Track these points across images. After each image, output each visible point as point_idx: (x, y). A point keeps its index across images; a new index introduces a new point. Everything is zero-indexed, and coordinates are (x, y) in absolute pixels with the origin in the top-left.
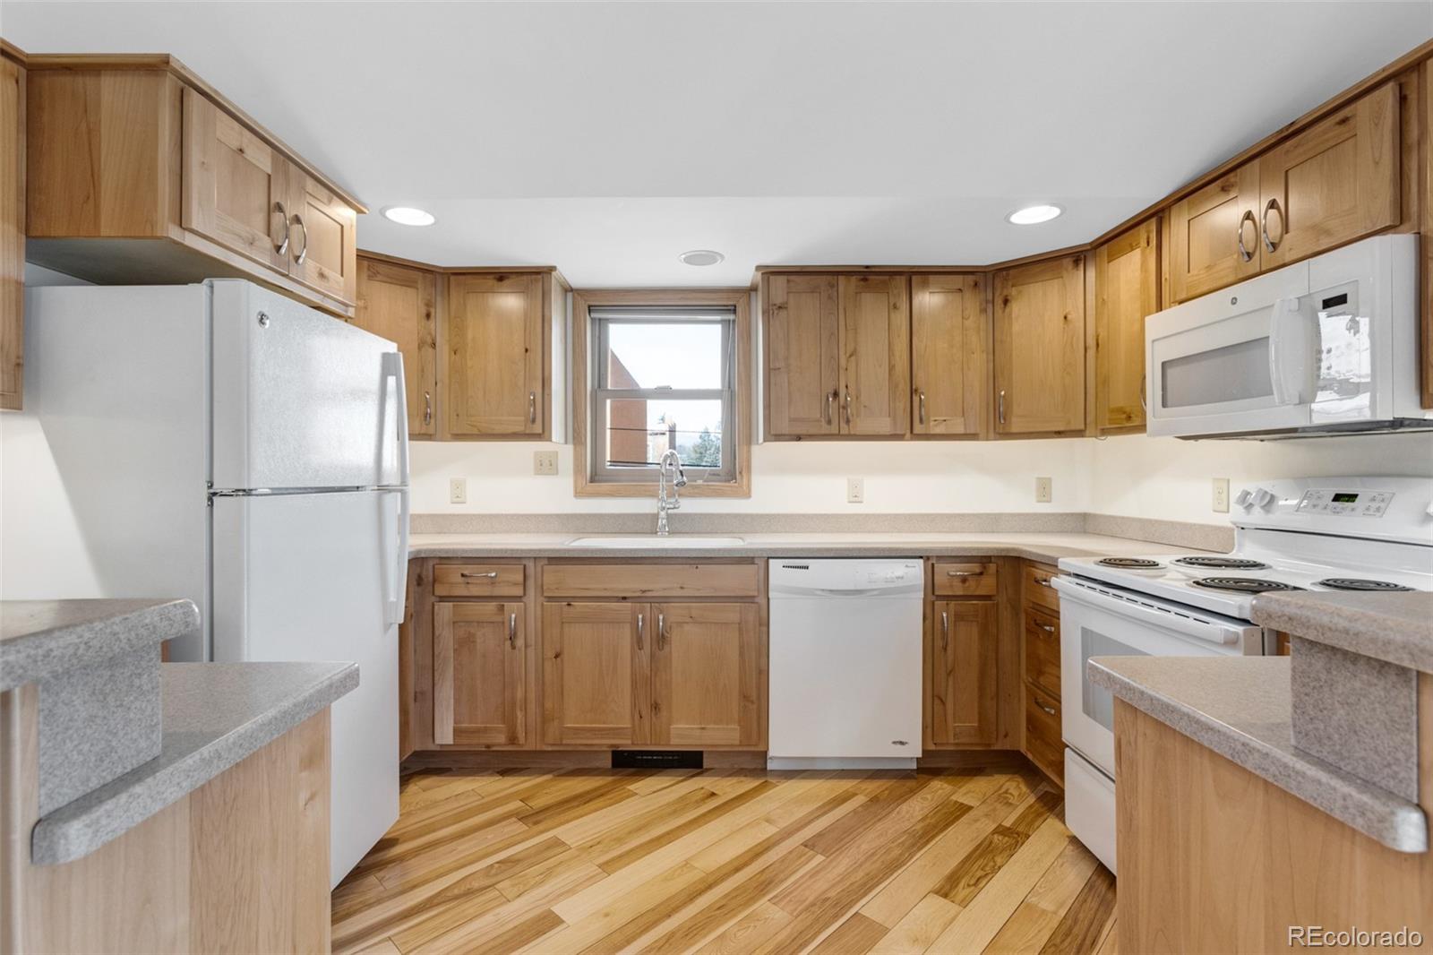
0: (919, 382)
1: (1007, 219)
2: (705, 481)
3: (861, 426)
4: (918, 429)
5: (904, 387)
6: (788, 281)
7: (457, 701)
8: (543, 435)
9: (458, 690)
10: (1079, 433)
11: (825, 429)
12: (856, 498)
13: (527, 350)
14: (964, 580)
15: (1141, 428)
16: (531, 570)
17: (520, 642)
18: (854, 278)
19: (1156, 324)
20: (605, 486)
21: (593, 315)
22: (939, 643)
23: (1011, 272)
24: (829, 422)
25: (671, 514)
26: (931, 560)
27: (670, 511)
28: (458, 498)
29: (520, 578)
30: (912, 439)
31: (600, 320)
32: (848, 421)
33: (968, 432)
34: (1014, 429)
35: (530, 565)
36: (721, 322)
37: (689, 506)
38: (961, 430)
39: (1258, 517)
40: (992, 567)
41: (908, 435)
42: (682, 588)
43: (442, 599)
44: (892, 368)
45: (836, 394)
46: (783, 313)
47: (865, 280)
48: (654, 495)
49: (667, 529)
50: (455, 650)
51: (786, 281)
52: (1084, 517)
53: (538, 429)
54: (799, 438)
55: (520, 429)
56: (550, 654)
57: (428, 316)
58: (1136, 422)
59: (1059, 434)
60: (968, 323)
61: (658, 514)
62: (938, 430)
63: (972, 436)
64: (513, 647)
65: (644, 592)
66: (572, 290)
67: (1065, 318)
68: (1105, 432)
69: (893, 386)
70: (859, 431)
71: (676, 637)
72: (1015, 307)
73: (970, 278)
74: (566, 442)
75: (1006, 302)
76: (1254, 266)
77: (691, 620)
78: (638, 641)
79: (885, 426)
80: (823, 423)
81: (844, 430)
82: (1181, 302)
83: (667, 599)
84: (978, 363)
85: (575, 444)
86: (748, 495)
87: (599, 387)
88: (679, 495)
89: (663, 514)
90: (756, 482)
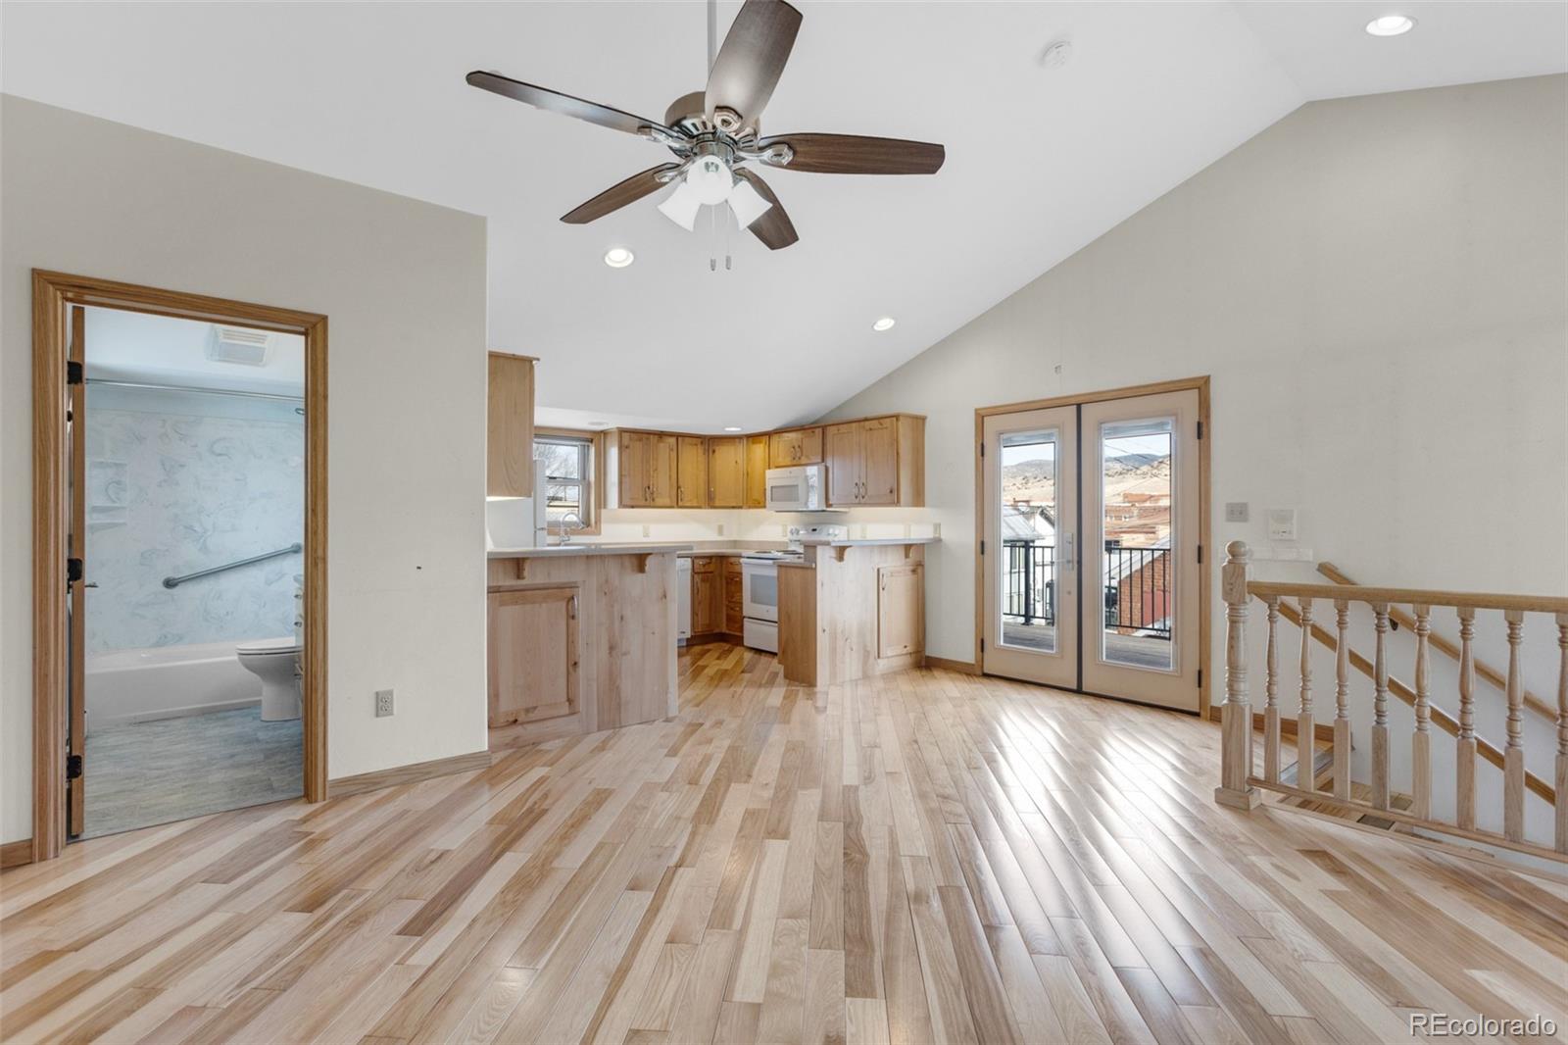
0: (680, 483)
3: (659, 501)
4: (680, 503)
5: (675, 485)
10: (740, 507)
11: (644, 503)
12: (646, 535)
14: (704, 565)
15: (765, 507)
18: (656, 437)
19: (769, 473)
22: (696, 591)
23: (716, 440)
24: (646, 500)
26: (694, 558)
30: (677, 508)
32: (653, 500)
33: (698, 505)
34: (717, 504)
36: (581, 445)
38: (695, 505)
39: (795, 537)
40: (714, 560)
41: (675, 505)
44: (670, 477)
45: (649, 488)
46: (628, 450)
47: (661, 438)
51: (630, 435)
52: (735, 542)
54: (633, 507)
58: (762, 504)
59: (733, 507)
60: (699, 459)
62: (688, 504)
63: (700, 507)
67: (736, 462)
68: (750, 507)
69: (671, 485)
70: (657, 504)
72: (717, 454)
73: (700, 440)
75: (714, 451)
76: (795, 462)
79: (667, 501)
80: (643, 500)
81: (652, 504)
82: (777, 467)
84: (702, 476)
86: (600, 534)
88: (570, 534)
90: (604, 527)
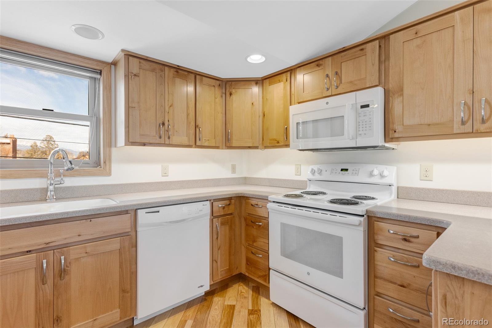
0: (198, 123)
1: (246, 59)
2: (80, 167)
3: (175, 139)
4: (198, 143)
5: (193, 123)
6: (140, 62)
10: (256, 148)
11: (158, 141)
12: (165, 174)
14: (224, 208)
18: (172, 70)
19: (294, 109)
22: (215, 237)
23: (233, 83)
24: (160, 137)
25: (57, 188)
27: (56, 186)
30: (195, 147)
32: (169, 138)
33: (217, 146)
34: (234, 145)
36: (90, 78)
37: (69, 182)
38: (214, 145)
40: (233, 201)
41: (194, 146)
42: (79, 235)
44: (188, 115)
45: (163, 124)
46: (137, 78)
47: (177, 72)
49: (55, 197)
51: (138, 62)
54: (144, 145)
58: (281, 144)
59: (250, 147)
60: (217, 100)
61: (47, 188)
62: (206, 144)
63: (217, 147)
65: (47, 244)
67: (253, 104)
68: (266, 147)
69: (188, 123)
70: (174, 143)
72: (234, 97)
73: (218, 82)
75: (231, 94)
76: (329, 93)
77: (86, 255)
78: (42, 279)
79: (184, 140)
80: (157, 137)
81: (167, 142)
83: (67, 245)
84: (220, 117)
86: (109, 174)
88: (64, 176)
89: (51, 188)
90: (115, 167)
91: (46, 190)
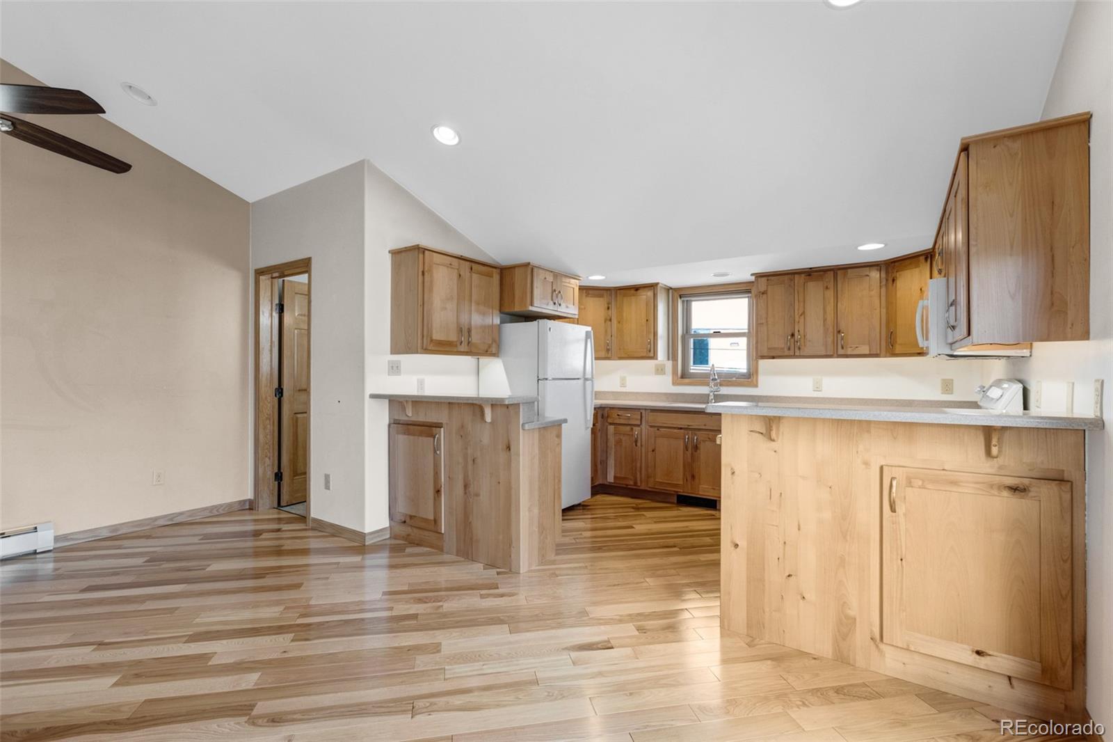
0: (842, 326)
2: (737, 379)
4: (841, 352)
5: (832, 329)
6: (768, 280)
7: (615, 466)
8: (654, 357)
9: (615, 461)
11: (787, 353)
12: (818, 389)
13: (647, 320)
16: (643, 415)
17: (639, 444)
18: (803, 275)
20: (686, 380)
21: (682, 299)
23: (896, 264)
24: (789, 349)
27: (716, 393)
28: (623, 385)
29: (639, 417)
30: (838, 357)
31: (687, 301)
32: (799, 349)
33: (872, 353)
34: (897, 352)
35: (643, 412)
37: (724, 390)
38: (867, 352)
41: (835, 355)
42: (705, 425)
43: (611, 424)
44: (825, 320)
45: (793, 334)
46: (765, 296)
47: (810, 275)
48: (708, 385)
50: (615, 445)
51: (766, 281)
53: (652, 355)
54: (773, 358)
55: (644, 355)
56: (650, 449)
57: (608, 308)
60: (873, 293)
62: (853, 353)
63: (877, 356)
64: (636, 445)
65: (688, 426)
66: (671, 288)
67: (921, 289)
69: (826, 329)
70: (806, 353)
71: (702, 447)
72: (899, 283)
74: (668, 359)
75: (893, 280)
77: (708, 439)
78: (686, 448)
79: (820, 350)
80: (786, 350)
81: (797, 354)
83: (699, 430)
84: (879, 314)
85: (673, 360)
86: (756, 386)
87: (687, 332)
88: (720, 385)
89: (711, 394)
90: (762, 379)
91: (709, 395)
